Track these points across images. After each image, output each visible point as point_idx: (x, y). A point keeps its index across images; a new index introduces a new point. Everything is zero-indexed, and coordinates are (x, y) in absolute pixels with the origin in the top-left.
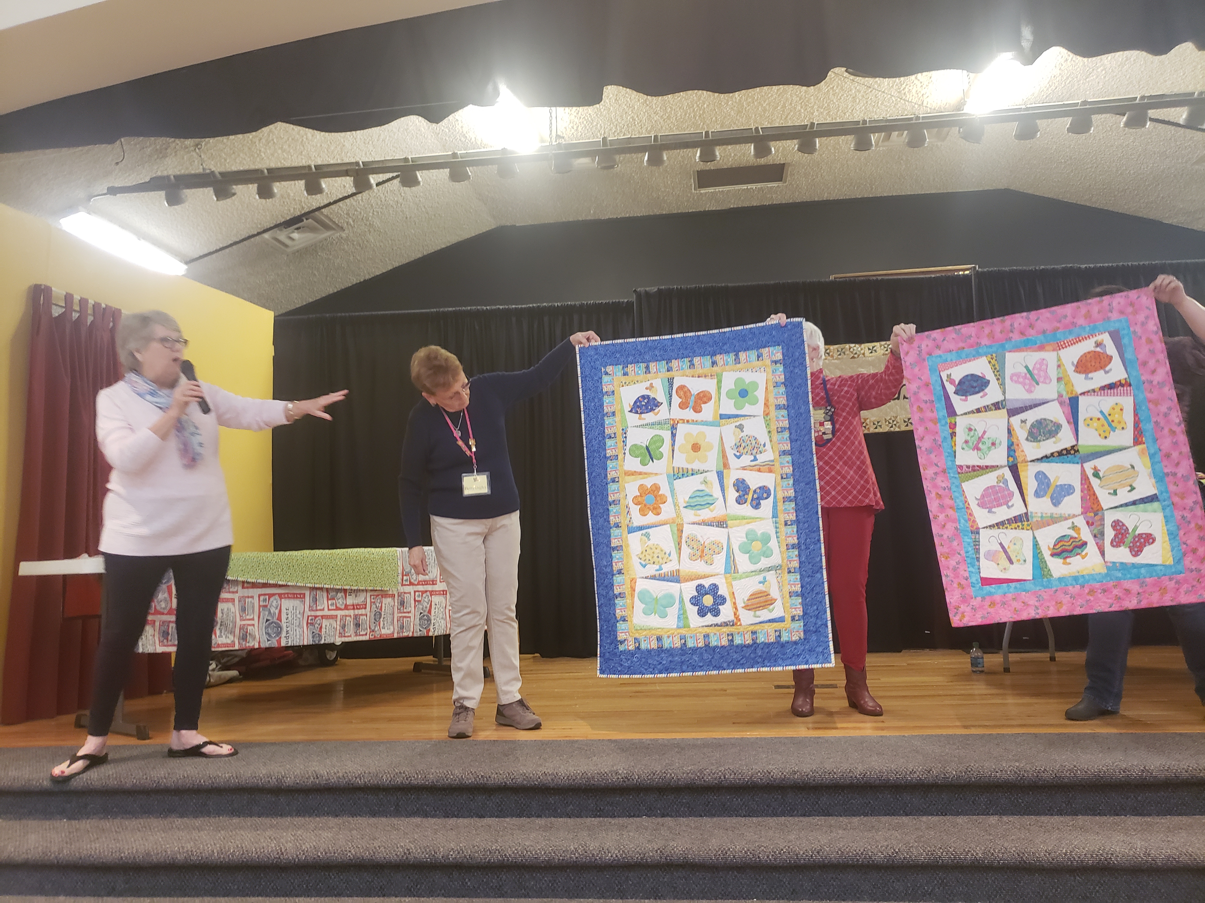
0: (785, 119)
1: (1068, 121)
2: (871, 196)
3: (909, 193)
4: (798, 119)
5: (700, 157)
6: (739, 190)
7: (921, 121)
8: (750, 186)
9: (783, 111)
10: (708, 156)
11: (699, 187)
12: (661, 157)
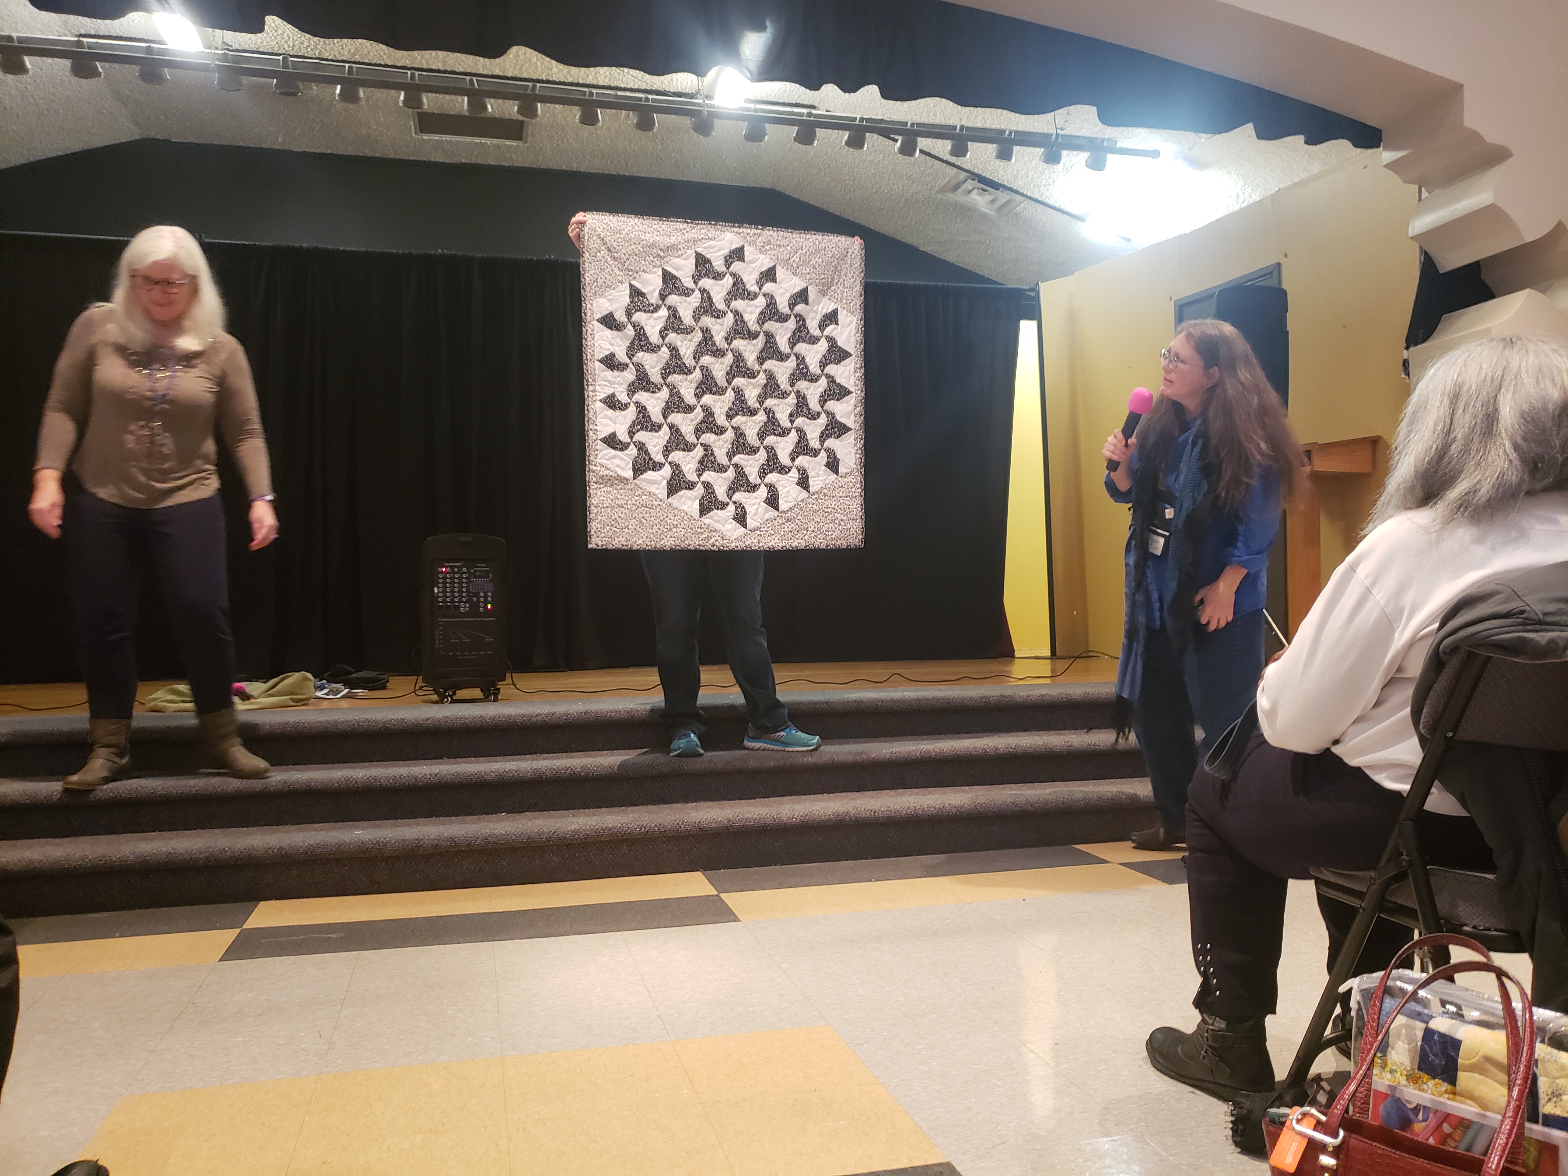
0: (520, 69)
1: (795, 130)
2: (627, 174)
3: (669, 177)
4: (535, 73)
5: (404, 102)
6: (471, 143)
7: (650, 103)
8: (484, 140)
9: (517, 61)
10: (413, 101)
11: (421, 132)
12: (357, 93)
